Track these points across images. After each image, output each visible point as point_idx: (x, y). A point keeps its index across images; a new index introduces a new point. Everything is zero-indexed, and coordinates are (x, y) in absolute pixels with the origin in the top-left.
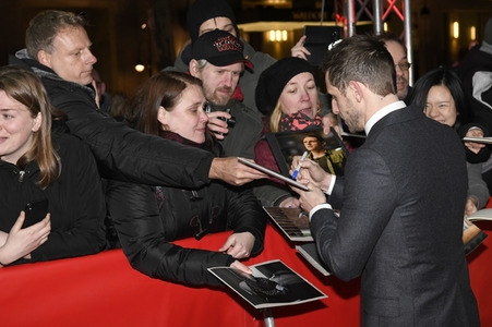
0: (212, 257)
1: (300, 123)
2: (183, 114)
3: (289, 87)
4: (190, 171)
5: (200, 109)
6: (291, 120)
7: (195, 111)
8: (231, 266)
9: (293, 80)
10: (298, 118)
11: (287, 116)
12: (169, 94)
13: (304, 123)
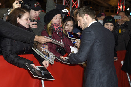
0: (27, 61)
1: (56, 26)
2: (24, 20)
3: (55, 17)
4: (30, 38)
5: (29, 19)
6: (54, 25)
7: (27, 19)
8: (32, 65)
9: (56, 16)
10: (56, 25)
11: (53, 24)
12: (20, 14)
13: (57, 26)
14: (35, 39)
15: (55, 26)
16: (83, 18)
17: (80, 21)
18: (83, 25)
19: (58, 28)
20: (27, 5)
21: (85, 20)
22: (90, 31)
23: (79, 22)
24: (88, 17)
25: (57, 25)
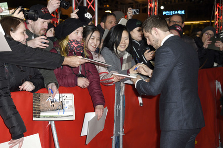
14: (65, 63)
15: (73, 43)
16: (151, 33)
17: (148, 37)
18: (154, 42)
19: (78, 47)
20: (34, 13)
21: (155, 35)
22: (168, 52)
23: (147, 39)
24: (157, 31)
25: (77, 42)
